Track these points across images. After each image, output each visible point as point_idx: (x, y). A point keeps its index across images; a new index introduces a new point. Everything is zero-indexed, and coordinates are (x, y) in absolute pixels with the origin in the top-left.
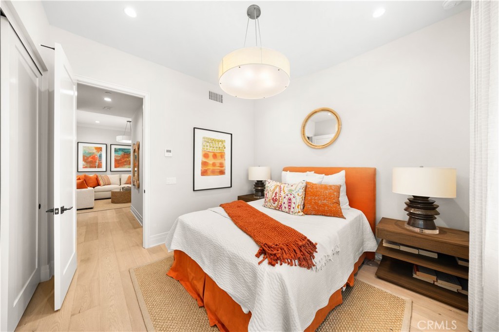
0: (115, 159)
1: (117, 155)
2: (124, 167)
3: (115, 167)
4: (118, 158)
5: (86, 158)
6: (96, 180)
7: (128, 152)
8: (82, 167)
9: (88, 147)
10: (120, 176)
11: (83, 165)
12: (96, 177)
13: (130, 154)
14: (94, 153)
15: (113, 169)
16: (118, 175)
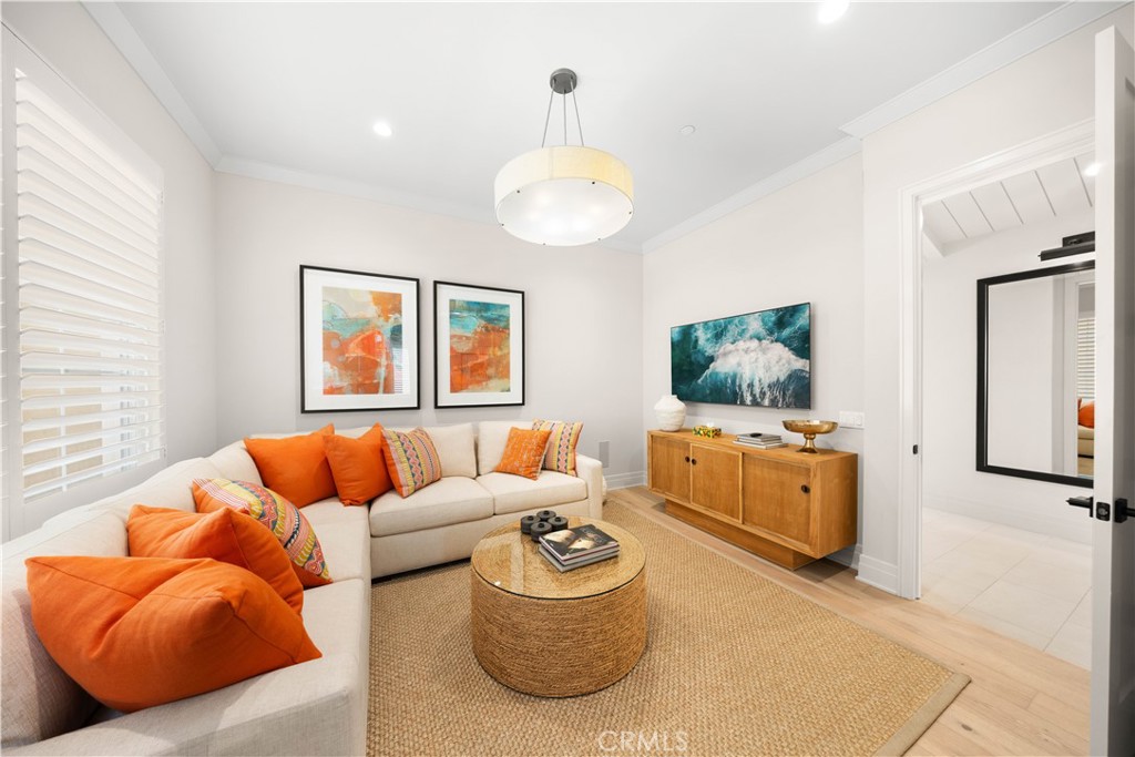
0: (452, 349)
1: (459, 332)
2: (487, 389)
3: (454, 389)
4: (464, 347)
5: (335, 344)
6: (376, 460)
7: (498, 319)
8: (321, 387)
9: (346, 291)
10: (476, 430)
11: (327, 380)
12: (377, 441)
13: (507, 327)
14: (368, 321)
15: (447, 397)
16: (467, 426)
